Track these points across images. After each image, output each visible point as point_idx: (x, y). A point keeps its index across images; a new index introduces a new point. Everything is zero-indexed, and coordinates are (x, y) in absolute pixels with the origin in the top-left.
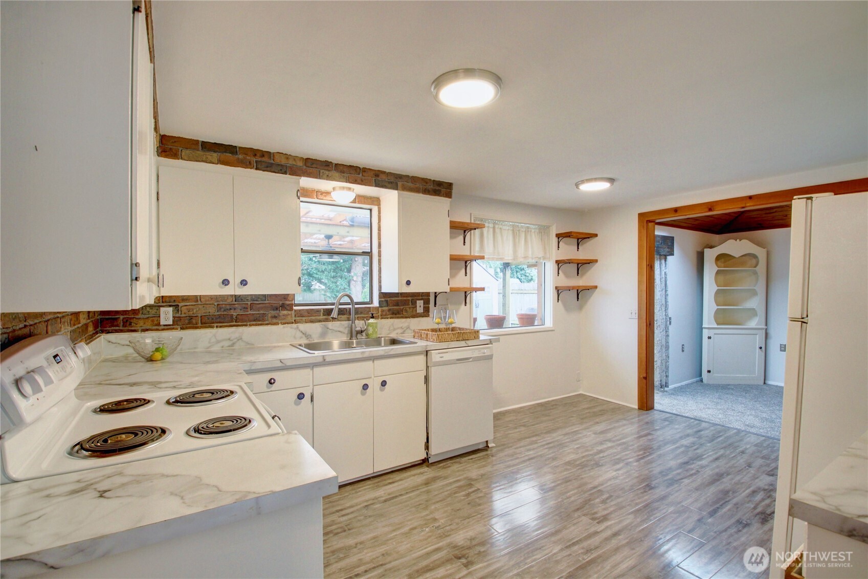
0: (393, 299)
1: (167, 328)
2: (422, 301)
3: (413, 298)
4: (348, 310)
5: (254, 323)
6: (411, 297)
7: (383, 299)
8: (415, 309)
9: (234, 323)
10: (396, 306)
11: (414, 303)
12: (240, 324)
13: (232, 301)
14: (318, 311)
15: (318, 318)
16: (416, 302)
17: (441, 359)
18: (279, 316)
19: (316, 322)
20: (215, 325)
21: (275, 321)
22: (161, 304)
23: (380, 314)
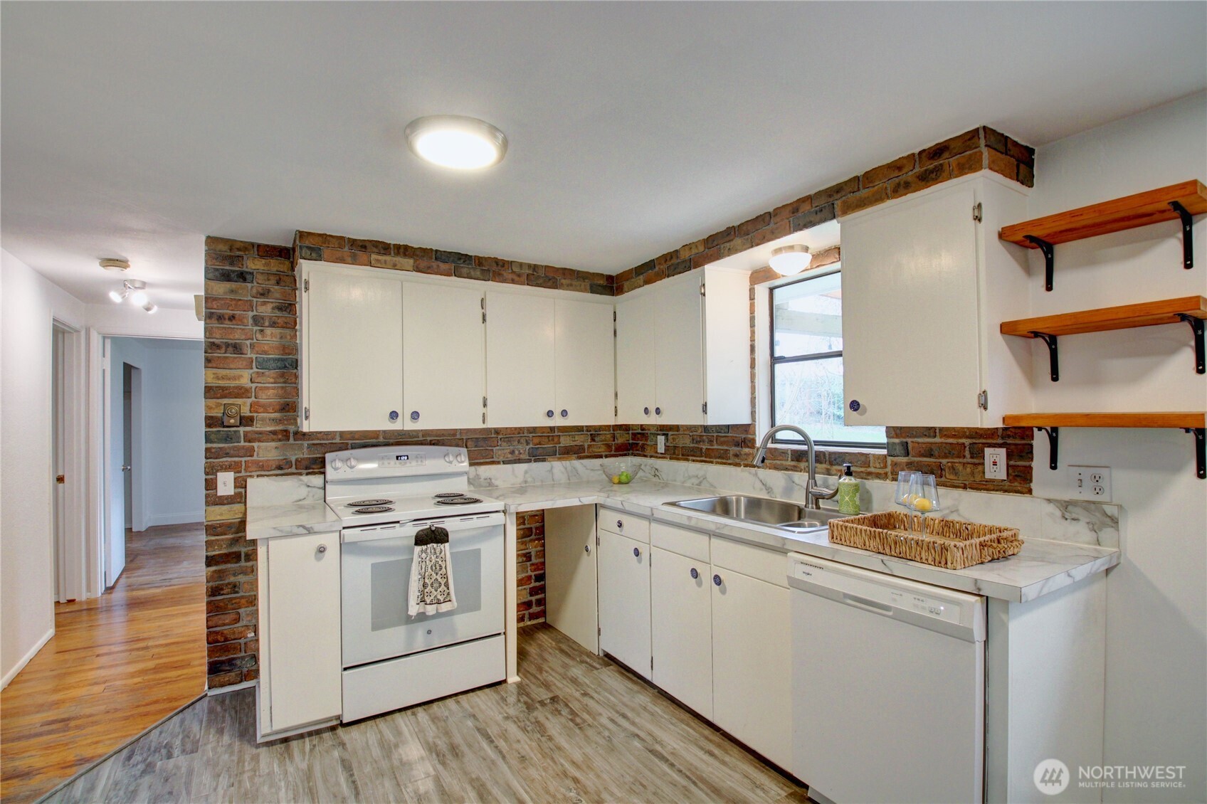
0: (920, 440)
1: (662, 456)
2: (1003, 451)
3: (974, 441)
4: (827, 456)
5: (719, 460)
6: (967, 437)
7: (897, 441)
8: (980, 468)
9: (703, 459)
10: (925, 456)
11: (978, 454)
12: (708, 459)
13: (702, 432)
14: (784, 452)
15: (784, 463)
16: (983, 452)
17: (806, 578)
18: (741, 454)
19: (782, 470)
20: (691, 458)
21: (737, 461)
22: (659, 432)
23: (889, 469)
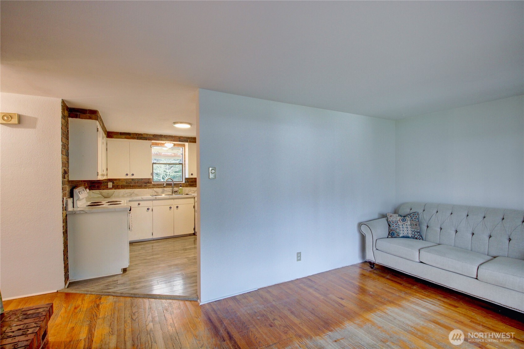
0: (190, 180)
1: (110, 189)
2: (195, 181)
4: (171, 184)
5: (138, 188)
7: (186, 180)
10: (191, 183)
12: (133, 188)
13: (131, 181)
14: (161, 184)
18: (147, 185)
19: (160, 188)
20: (125, 188)
21: (145, 187)
22: (108, 181)
23: (185, 185)
